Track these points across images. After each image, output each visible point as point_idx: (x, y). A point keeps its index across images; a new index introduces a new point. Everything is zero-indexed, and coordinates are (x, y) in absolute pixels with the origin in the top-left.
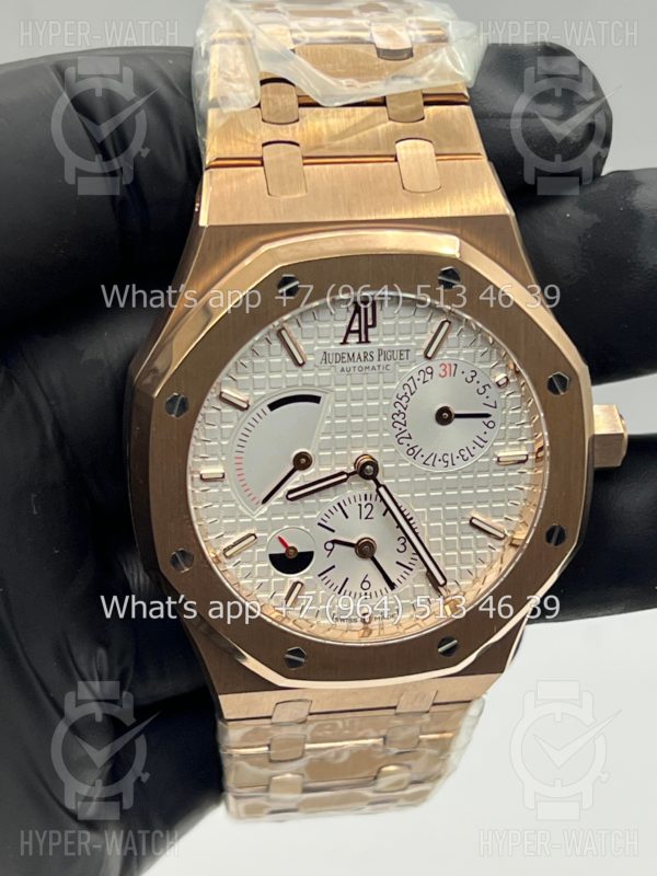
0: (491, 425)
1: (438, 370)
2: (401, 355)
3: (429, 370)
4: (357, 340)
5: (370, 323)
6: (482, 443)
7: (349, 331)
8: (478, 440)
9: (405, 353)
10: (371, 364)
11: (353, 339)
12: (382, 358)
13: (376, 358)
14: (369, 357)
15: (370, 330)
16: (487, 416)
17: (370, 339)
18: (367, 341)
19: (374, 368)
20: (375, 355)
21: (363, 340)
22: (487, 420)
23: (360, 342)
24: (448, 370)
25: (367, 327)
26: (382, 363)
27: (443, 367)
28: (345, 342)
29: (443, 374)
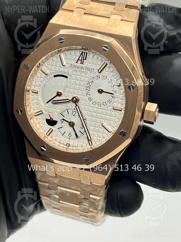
0: (113, 97)
1: (101, 77)
2: (92, 70)
3: (99, 76)
4: (80, 62)
5: (85, 58)
6: (110, 102)
7: (79, 59)
8: (109, 101)
9: (93, 70)
10: (83, 71)
11: (79, 62)
12: (86, 69)
13: (85, 69)
14: (83, 68)
15: (84, 60)
16: (113, 94)
17: (84, 63)
18: (83, 63)
19: (84, 72)
20: (85, 68)
21: (82, 63)
22: (112, 95)
23: (81, 63)
24: (104, 77)
25: (84, 59)
26: (86, 71)
27: (103, 76)
28: (77, 62)
29: (103, 78)
